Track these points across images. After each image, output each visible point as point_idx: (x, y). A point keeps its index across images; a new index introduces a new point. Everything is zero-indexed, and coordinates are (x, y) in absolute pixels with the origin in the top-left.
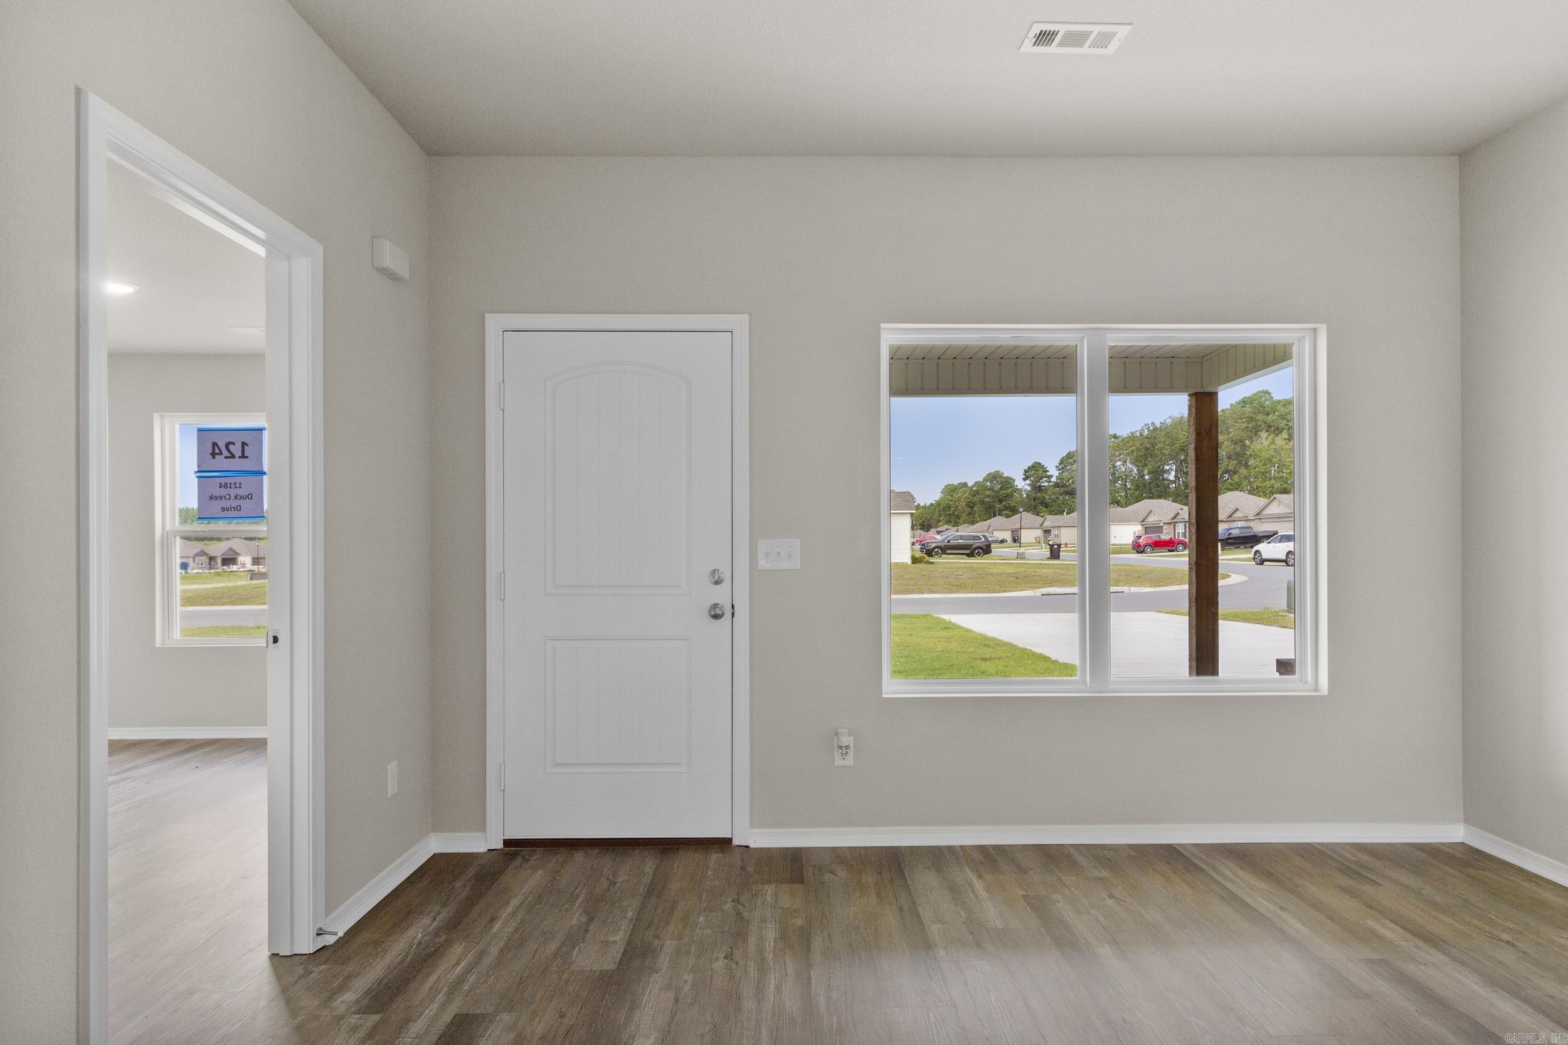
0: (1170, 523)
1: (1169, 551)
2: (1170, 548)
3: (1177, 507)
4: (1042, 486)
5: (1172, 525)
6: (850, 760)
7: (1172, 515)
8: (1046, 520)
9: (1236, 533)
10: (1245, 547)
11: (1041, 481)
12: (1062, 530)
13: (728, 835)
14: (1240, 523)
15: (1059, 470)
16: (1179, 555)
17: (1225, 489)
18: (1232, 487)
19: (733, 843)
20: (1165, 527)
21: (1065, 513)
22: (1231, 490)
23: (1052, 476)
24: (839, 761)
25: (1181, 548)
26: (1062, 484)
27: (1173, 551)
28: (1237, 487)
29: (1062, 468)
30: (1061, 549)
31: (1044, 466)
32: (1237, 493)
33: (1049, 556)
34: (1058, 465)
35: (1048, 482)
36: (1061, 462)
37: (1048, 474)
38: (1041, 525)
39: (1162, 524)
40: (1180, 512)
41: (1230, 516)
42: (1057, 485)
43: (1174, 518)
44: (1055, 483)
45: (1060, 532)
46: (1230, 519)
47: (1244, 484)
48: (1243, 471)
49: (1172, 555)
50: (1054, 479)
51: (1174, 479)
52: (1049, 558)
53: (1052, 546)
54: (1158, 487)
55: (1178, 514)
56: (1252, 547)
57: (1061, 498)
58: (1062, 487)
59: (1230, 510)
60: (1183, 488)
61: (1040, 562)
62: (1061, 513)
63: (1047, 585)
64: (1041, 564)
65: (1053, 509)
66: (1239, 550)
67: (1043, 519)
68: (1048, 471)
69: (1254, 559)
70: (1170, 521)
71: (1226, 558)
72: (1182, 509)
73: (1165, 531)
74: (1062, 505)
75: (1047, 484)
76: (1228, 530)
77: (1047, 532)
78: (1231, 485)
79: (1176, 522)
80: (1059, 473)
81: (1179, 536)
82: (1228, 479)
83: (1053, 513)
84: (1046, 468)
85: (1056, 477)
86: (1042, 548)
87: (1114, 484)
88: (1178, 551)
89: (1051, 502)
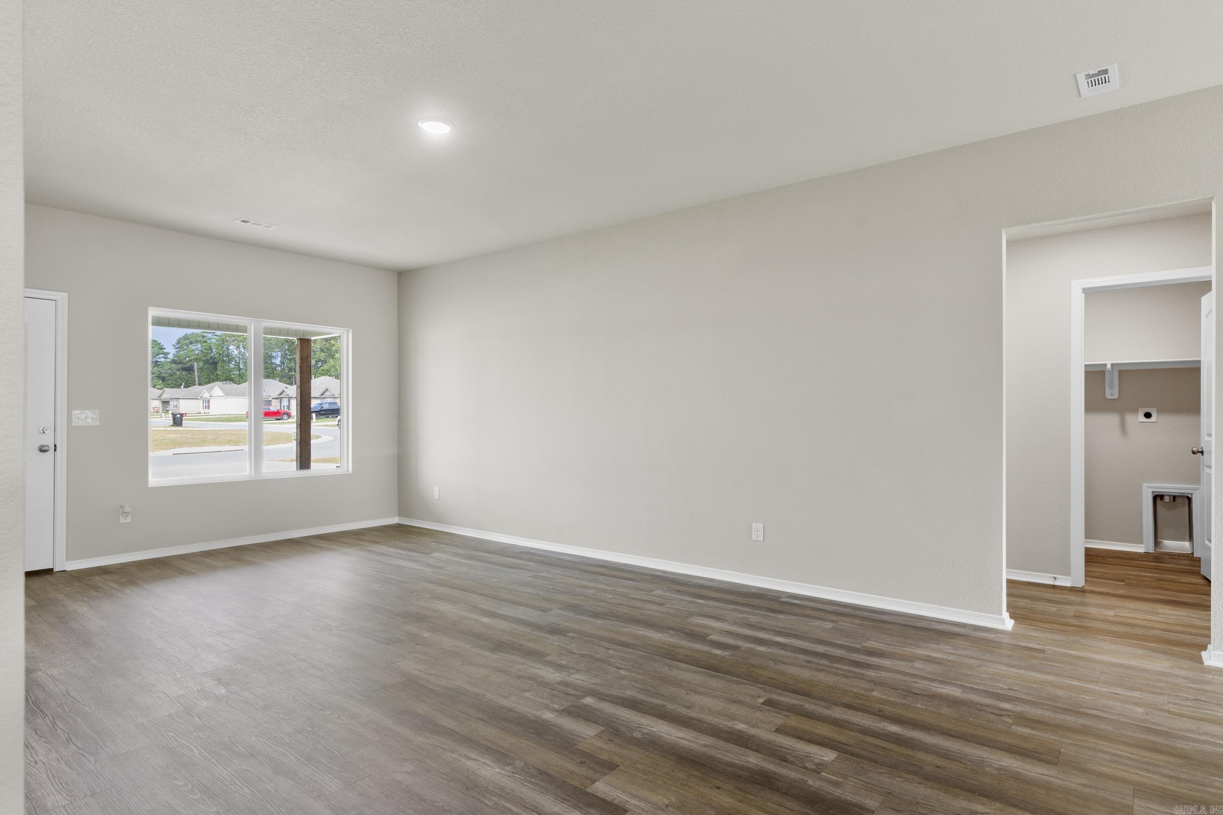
0: (277, 398)
1: (277, 420)
2: (278, 418)
3: (282, 386)
4: (159, 362)
5: (279, 400)
6: (129, 520)
7: (279, 392)
8: (165, 392)
9: (326, 407)
10: (333, 417)
11: (157, 357)
12: (181, 401)
13: (51, 567)
14: (329, 399)
15: (177, 348)
16: (285, 422)
17: (319, 374)
18: (323, 373)
19: (54, 570)
20: (273, 401)
21: (182, 387)
22: (323, 375)
23: (168, 353)
24: (122, 520)
25: (286, 417)
26: (178, 361)
27: (279, 419)
28: (327, 373)
29: (179, 347)
30: (183, 418)
31: (160, 343)
32: (327, 378)
33: (172, 424)
34: (176, 344)
35: (165, 358)
36: (179, 342)
37: (165, 351)
38: (159, 397)
39: (271, 399)
40: (285, 390)
41: (322, 394)
42: (174, 362)
43: (280, 394)
44: (172, 360)
45: (178, 403)
46: (322, 396)
47: (332, 370)
48: (331, 361)
49: (280, 423)
50: (171, 356)
51: (280, 363)
52: (172, 426)
53: (174, 415)
54: (267, 369)
55: (283, 391)
56: (337, 417)
57: (178, 373)
58: (179, 363)
59: (322, 390)
60: (287, 371)
61: (164, 429)
62: (178, 386)
63: (177, 447)
64: (166, 430)
65: (169, 382)
66: (328, 419)
67: (162, 391)
68: (165, 349)
69: (338, 425)
70: (277, 397)
71: (317, 425)
72: (287, 388)
73: (273, 404)
74: (179, 380)
75: (164, 360)
76: (321, 404)
77: (166, 403)
78: (323, 371)
79: (282, 398)
80: (176, 352)
81: (284, 408)
82: (321, 366)
83: (170, 386)
84: (163, 345)
85: (174, 354)
86: (161, 417)
87: (229, 364)
88: (283, 420)
89: (168, 376)
